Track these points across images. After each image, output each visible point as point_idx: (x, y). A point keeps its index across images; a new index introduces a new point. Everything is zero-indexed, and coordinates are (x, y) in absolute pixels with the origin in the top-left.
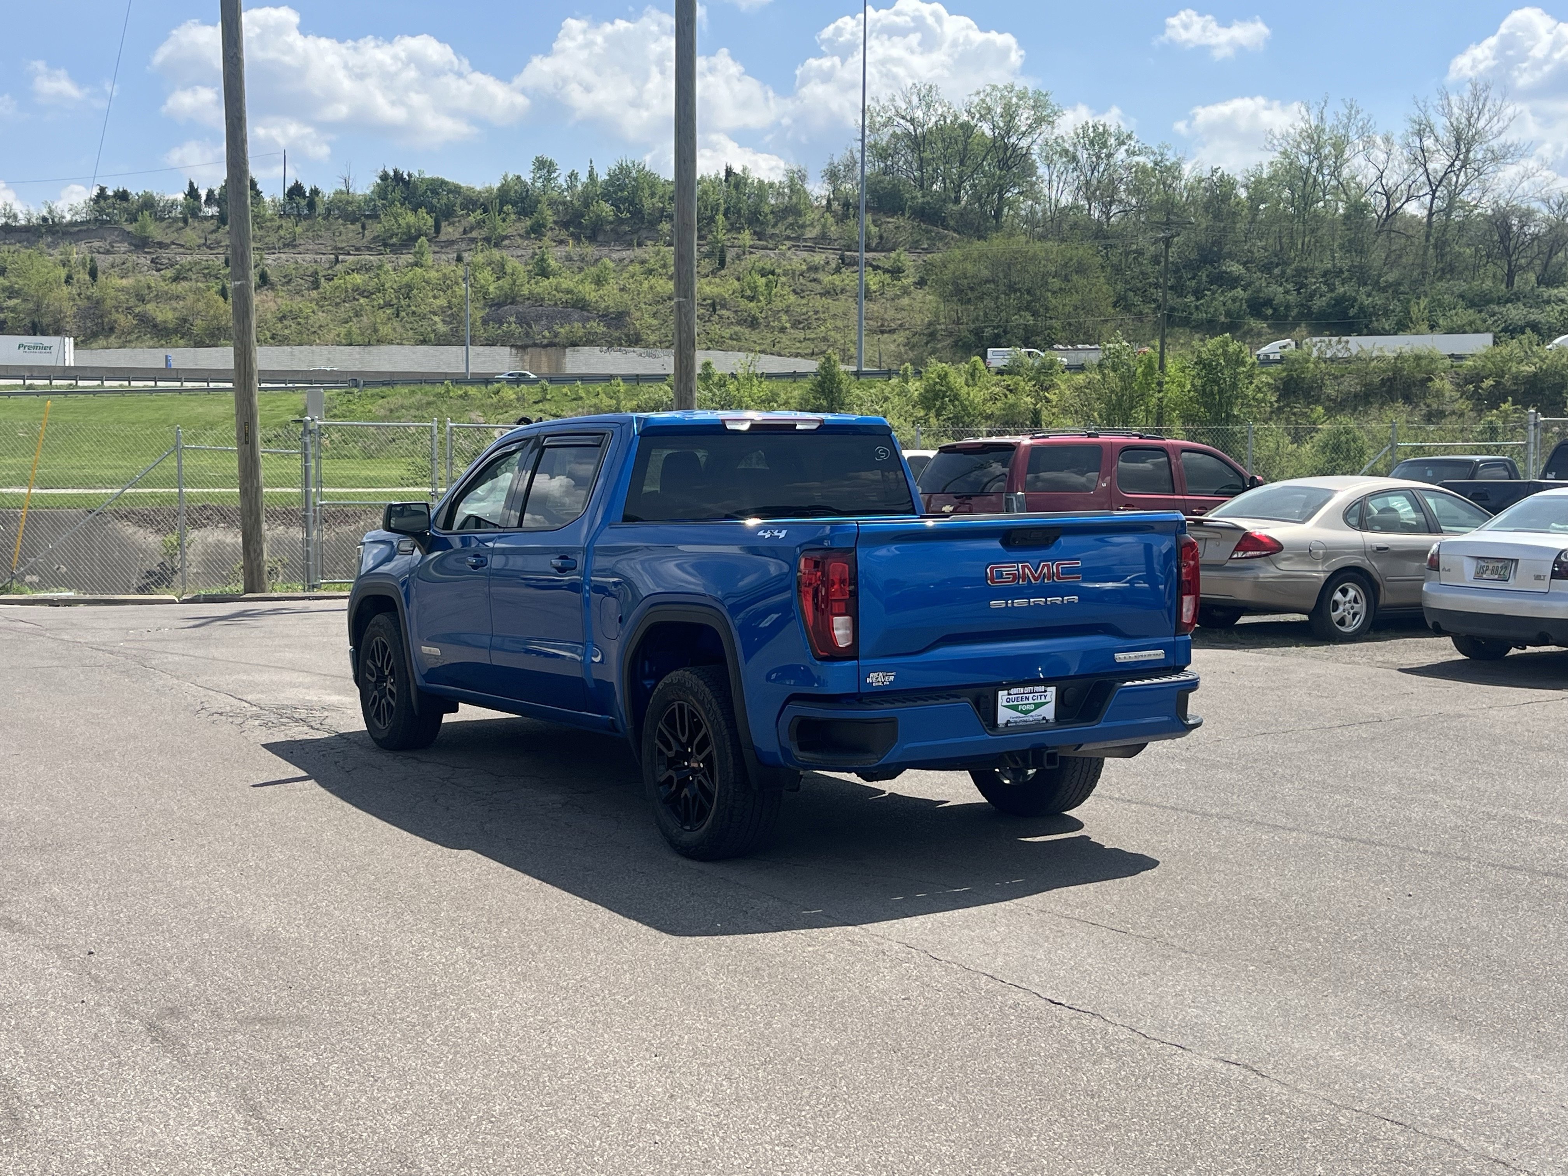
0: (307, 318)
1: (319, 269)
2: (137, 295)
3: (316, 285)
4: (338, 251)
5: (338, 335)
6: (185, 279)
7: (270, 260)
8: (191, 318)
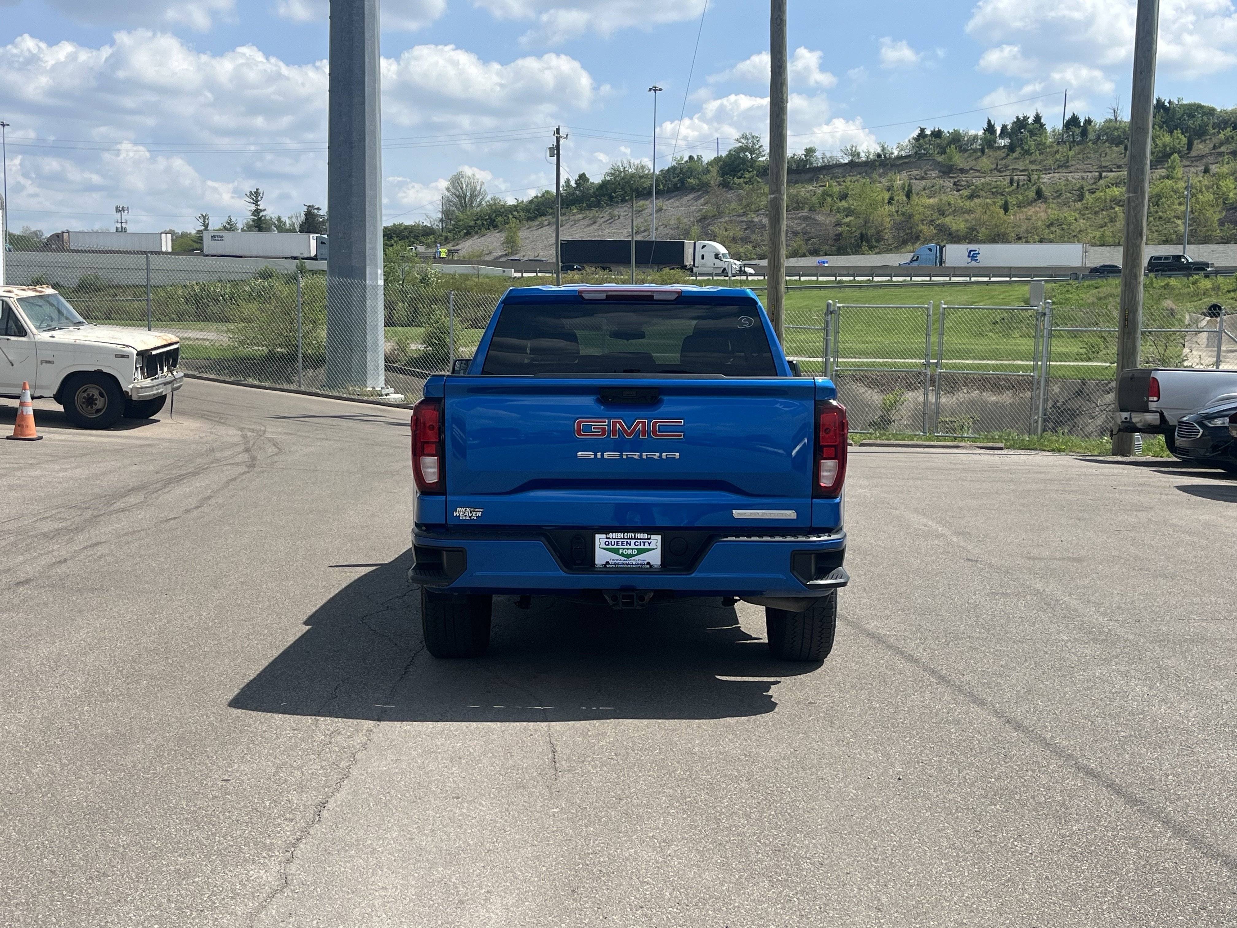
0: (1070, 224)
1: (1085, 184)
2: (939, 211)
3: (1081, 198)
4: (1103, 169)
5: (1094, 238)
6: (978, 196)
7: (1046, 178)
8: (978, 227)
